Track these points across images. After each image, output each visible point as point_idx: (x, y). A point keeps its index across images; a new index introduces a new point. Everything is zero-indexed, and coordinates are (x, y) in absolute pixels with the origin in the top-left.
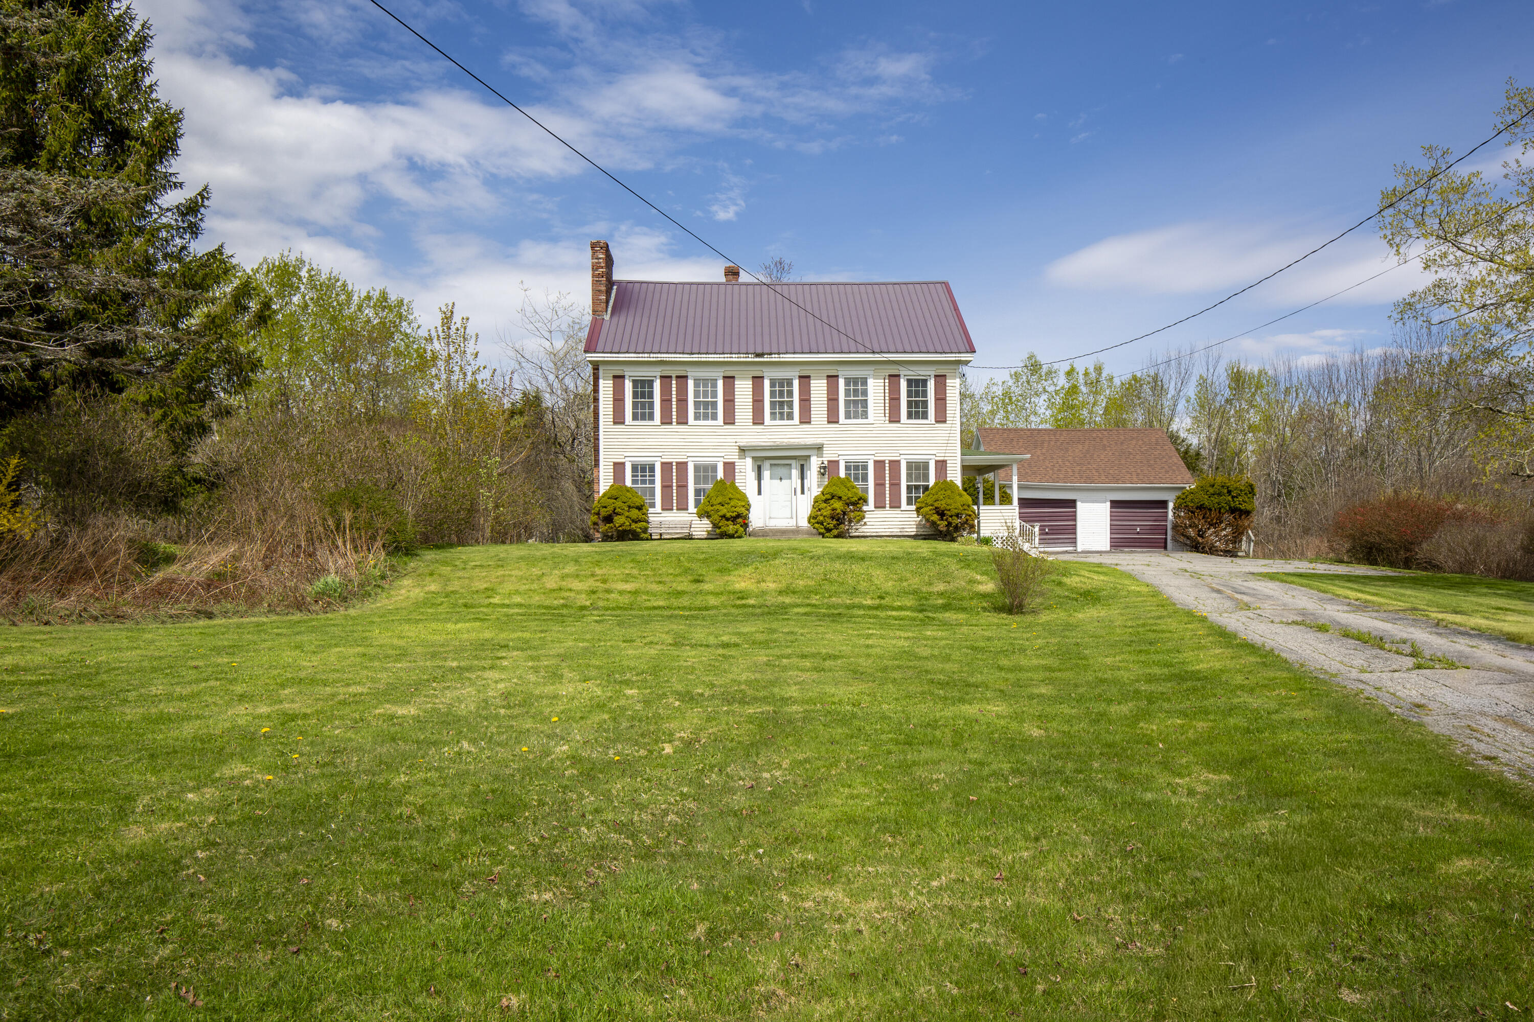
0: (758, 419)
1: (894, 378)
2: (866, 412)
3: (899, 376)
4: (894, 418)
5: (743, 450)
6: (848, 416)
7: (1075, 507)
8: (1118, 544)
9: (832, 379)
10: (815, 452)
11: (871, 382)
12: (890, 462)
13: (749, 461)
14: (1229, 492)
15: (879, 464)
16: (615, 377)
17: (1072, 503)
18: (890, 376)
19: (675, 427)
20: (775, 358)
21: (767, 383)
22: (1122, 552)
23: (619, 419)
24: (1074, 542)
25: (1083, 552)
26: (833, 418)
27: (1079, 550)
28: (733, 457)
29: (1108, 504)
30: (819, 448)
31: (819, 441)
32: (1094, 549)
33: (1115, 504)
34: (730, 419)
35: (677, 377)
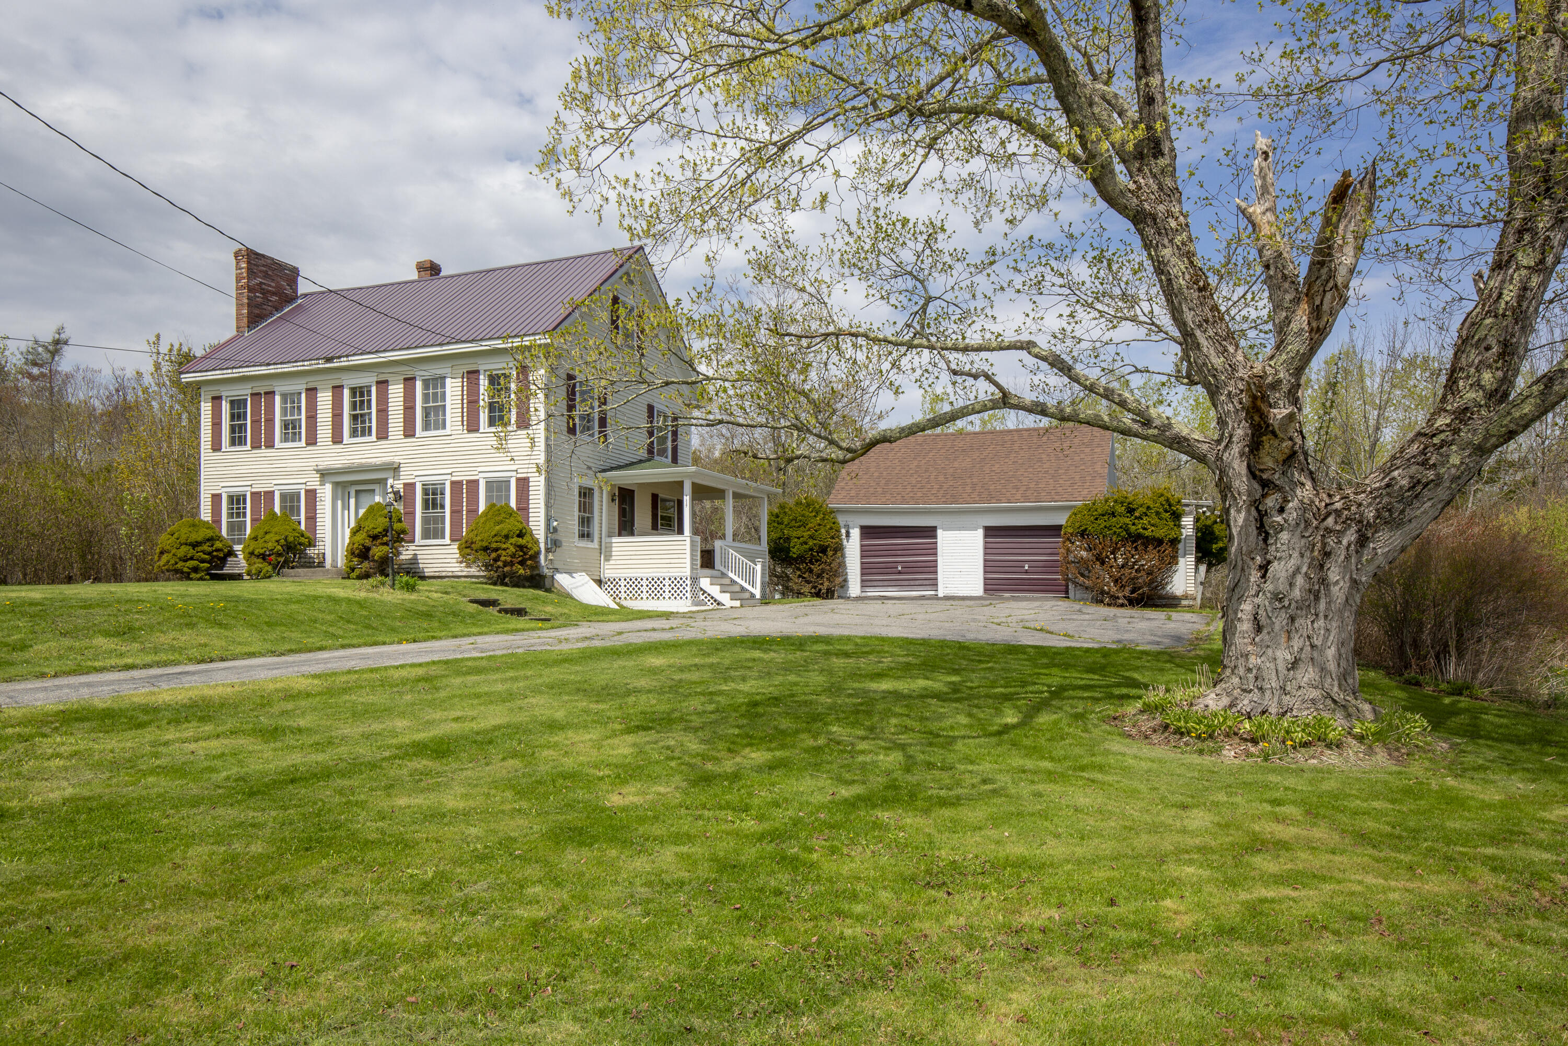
0: (337, 439)
1: (472, 375)
2: (444, 421)
3: (477, 372)
4: (473, 427)
5: (324, 474)
6: (426, 427)
7: (935, 537)
8: (993, 587)
9: (409, 381)
10: (391, 474)
11: (448, 381)
12: (468, 482)
13: (328, 487)
14: (1131, 511)
15: (456, 485)
16: (214, 398)
17: (930, 532)
18: (468, 372)
19: (264, 451)
20: (344, 363)
21: (346, 392)
22: (1001, 598)
23: (216, 447)
24: (934, 584)
25: (947, 598)
26: (409, 432)
27: (941, 594)
28: (314, 482)
29: (981, 532)
30: (395, 469)
31: (397, 460)
32: (961, 593)
33: (990, 532)
34: (312, 441)
35: (266, 393)
